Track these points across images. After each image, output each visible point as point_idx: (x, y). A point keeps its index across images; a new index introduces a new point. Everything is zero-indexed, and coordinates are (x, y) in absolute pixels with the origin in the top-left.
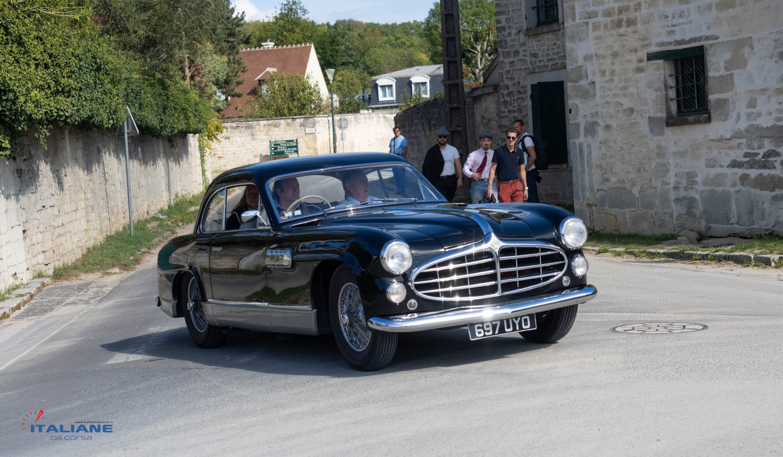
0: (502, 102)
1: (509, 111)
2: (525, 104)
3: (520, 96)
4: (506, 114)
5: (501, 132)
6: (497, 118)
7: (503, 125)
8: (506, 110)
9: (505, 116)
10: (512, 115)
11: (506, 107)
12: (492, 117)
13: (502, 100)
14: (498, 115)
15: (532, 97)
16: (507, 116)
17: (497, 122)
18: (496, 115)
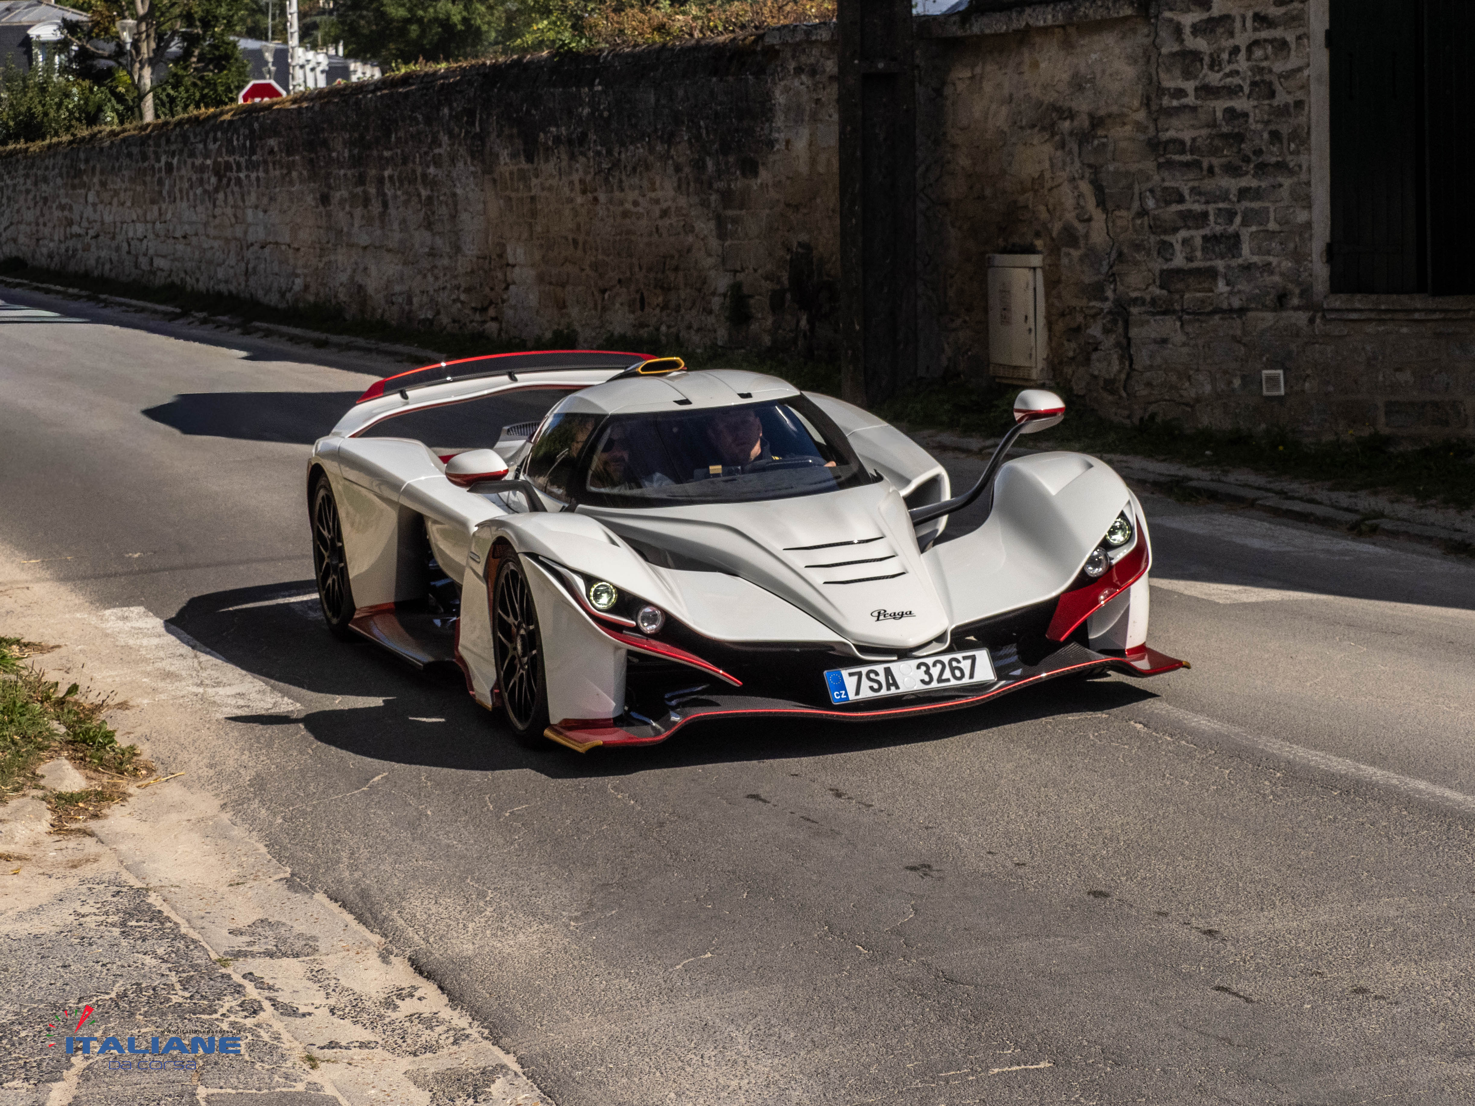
0: (1173, 55)
1: (1206, 91)
2: (1290, 66)
3: (1264, 34)
4: (1190, 100)
5: (1160, 166)
6: (1141, 116)
7: (1173, 141)
8: (1190, 86)
9: (1186, 106)
10: (1220, 105)
11: (1187, 75)
12: (1115, 109)
13: (1169, 47)
14: (1147, 102)
15: (1331, 39)
16: (1194, 109)
17: (1139, 127)
18: (1136, 103)
